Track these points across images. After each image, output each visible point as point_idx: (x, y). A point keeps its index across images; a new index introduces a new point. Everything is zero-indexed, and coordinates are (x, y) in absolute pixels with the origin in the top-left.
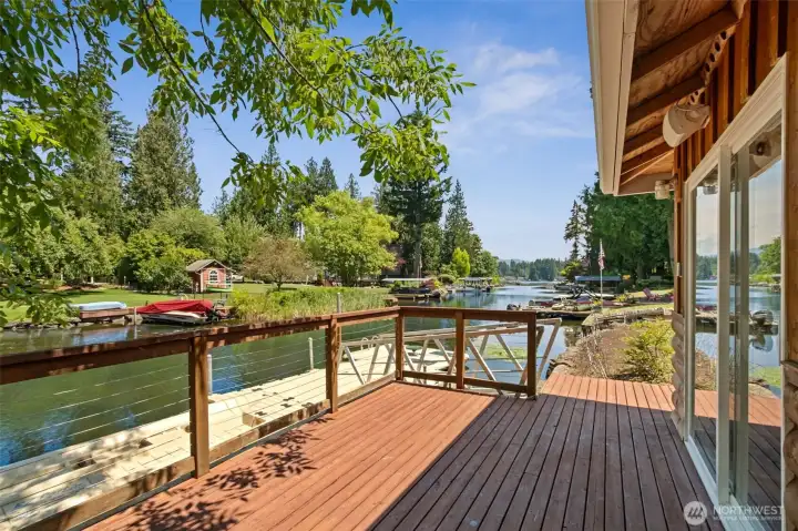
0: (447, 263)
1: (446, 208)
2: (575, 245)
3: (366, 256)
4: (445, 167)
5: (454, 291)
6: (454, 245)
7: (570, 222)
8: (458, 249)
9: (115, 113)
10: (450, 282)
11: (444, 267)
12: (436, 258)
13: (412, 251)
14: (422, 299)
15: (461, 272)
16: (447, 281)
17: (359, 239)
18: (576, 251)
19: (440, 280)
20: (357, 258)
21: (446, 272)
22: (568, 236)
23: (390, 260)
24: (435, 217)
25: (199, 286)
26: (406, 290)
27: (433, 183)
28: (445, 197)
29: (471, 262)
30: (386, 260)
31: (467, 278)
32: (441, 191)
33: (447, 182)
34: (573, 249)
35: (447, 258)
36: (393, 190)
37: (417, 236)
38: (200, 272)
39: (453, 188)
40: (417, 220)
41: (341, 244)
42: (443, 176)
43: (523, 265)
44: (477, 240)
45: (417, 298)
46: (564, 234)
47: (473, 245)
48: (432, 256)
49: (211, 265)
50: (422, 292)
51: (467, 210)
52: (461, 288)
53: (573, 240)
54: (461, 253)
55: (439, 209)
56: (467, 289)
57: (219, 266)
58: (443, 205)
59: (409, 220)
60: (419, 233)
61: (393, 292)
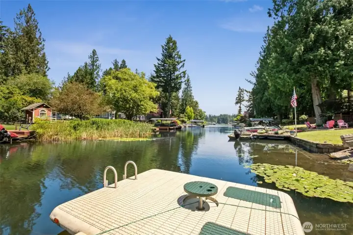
0: (183, 113)
1: (183, 86)
2: (240, 107)
3: (140, 101)
4: (183, 65)
5: (187, 126)
6: (186, 105)
7: (237, 96)
8: (188, 107)
9: (4, 27)
10: (185, 122)
11: (182, 115)
12: (178, 110)
13: (166, 107)
14: (172, 129)
15: (189, 118)
16: (183, 122)
17: (136, 91)
18: (240, 110)
19: (180, 121)
20: (135, 102)
21: (182, 118)
22: (237, 103)
23: (155, 108)
24: (178, 89)
25: (32, 119)
26: (163, 125)
27: (177, 73)
28: (183, 80)
29: (194, 113)
30: (153, 108)
31: (193, 120)
32: (181, 77)
33: (184, 73)
34: (239, 108)
35: (183, 111)
36: (157, 75)
37: (168, 99)
38: (32, 110)
39: (186, 76)
40: (169, 91)
41: (124, 94)
42: (182, 70)
43: (215, 117)
44: (197, 103)
45: (170, 129)
46: (235, 101)
47: (195, 105)
48: (176, 109)
49: (42, 106)
50: (172, 126)
51: (192, 89)
52: (190, 125)
53: (239, 104)
54: (189, 109)
55: (180, 85)
56: (193, 125)
57: (47, 107)
58: (182, 83)
59: (165, 90)
60: (170, 97)
61: (156, 125)
